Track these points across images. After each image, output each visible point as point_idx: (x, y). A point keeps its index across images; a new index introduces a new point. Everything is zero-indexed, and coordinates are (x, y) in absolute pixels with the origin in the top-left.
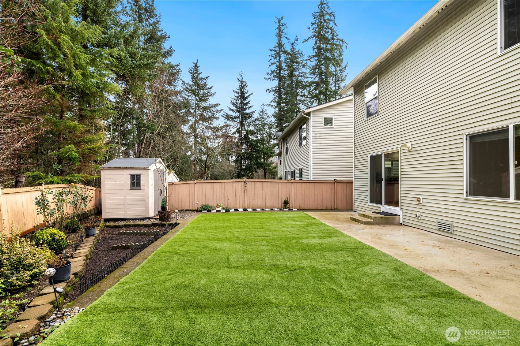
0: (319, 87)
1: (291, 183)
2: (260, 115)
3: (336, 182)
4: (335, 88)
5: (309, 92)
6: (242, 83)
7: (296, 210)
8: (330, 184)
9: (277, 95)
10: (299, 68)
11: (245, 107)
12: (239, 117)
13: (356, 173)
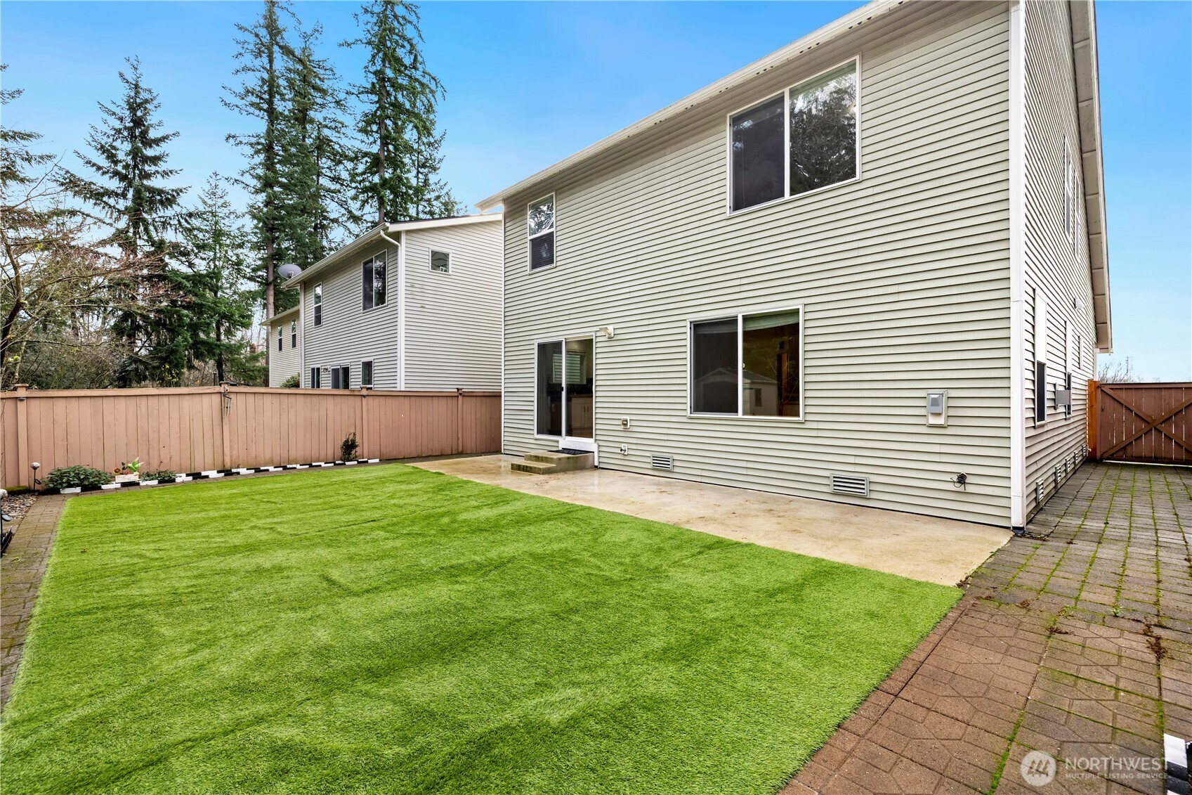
0: (382, 170)
1: (359, 398)
2: (205, 202)
3: (460, 394)
4: (418, 182)
5: (353, 176)
6: (137, 93)
7: (377, 460)
8: (450, 399)
9: (261, 157)
10: (323, 106)
11: (147, 168)
12: (124, 196)
13: (507, 376)
